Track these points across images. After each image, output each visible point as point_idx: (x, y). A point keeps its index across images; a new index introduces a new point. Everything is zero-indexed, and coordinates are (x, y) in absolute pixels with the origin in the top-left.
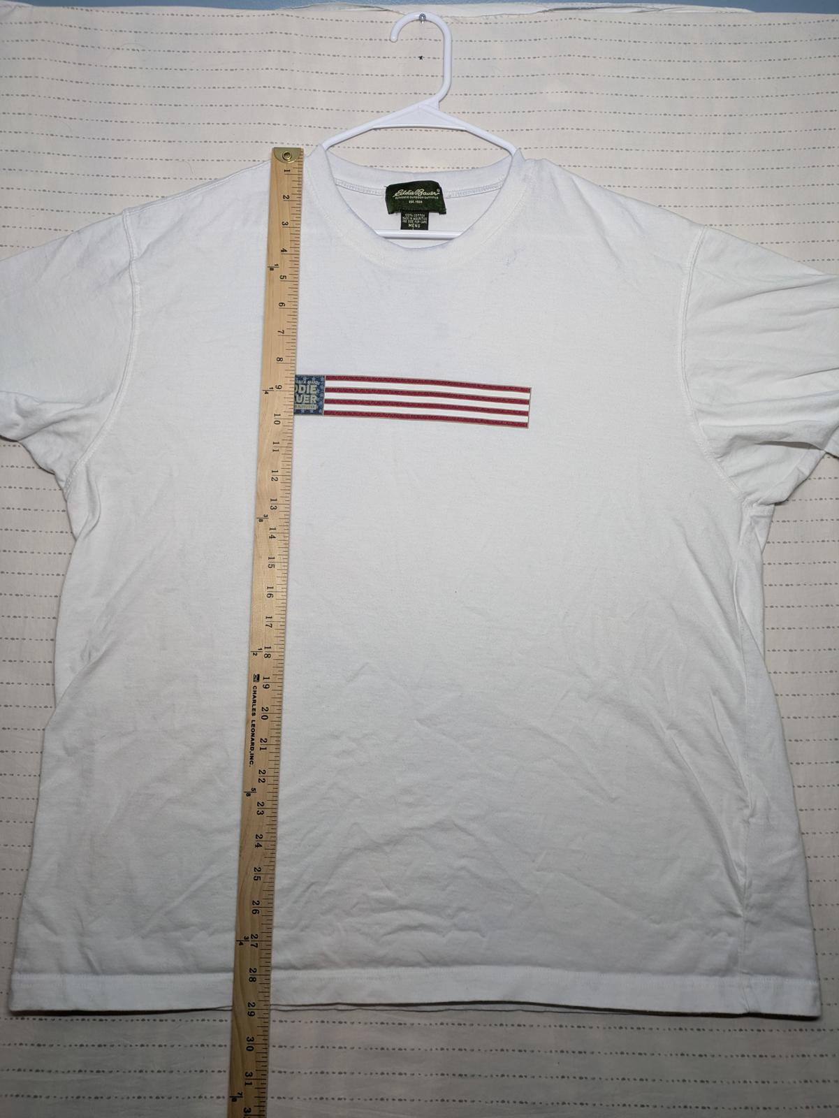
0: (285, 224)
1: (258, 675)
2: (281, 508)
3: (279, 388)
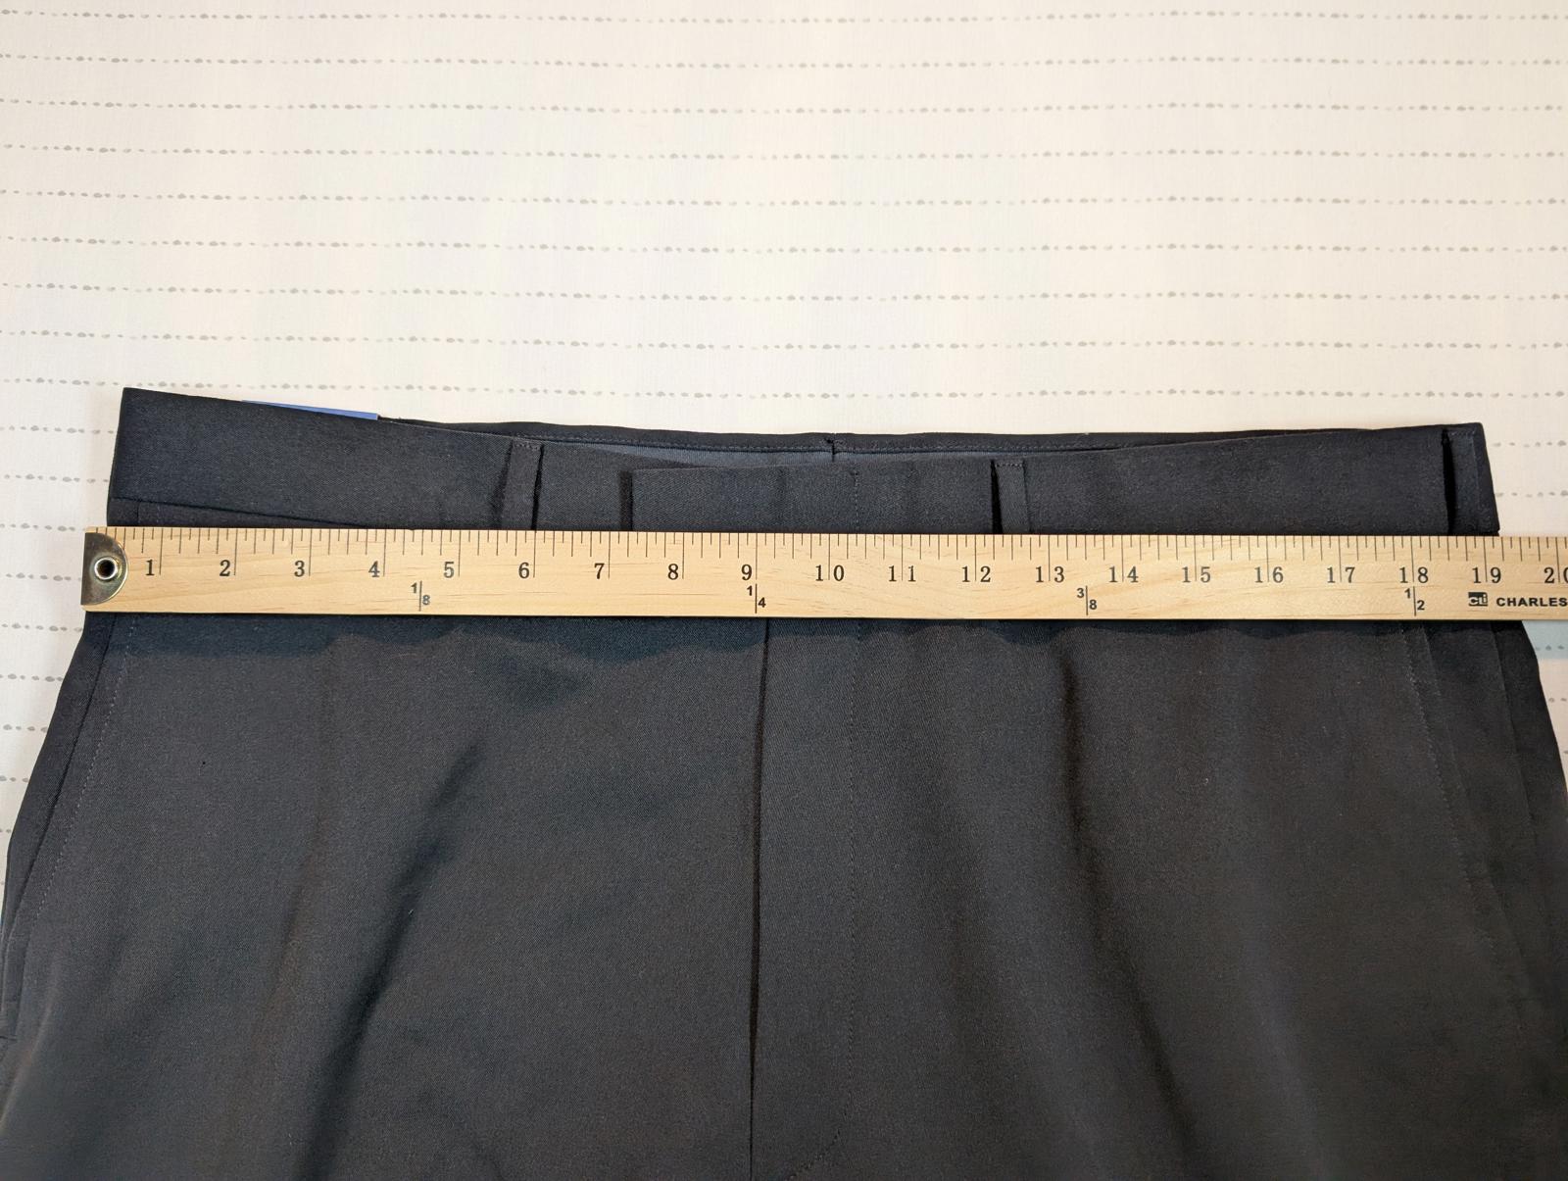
0: (301, 569)
1: (1471, 595)
2: (1058, 558)
3: (748, 572)
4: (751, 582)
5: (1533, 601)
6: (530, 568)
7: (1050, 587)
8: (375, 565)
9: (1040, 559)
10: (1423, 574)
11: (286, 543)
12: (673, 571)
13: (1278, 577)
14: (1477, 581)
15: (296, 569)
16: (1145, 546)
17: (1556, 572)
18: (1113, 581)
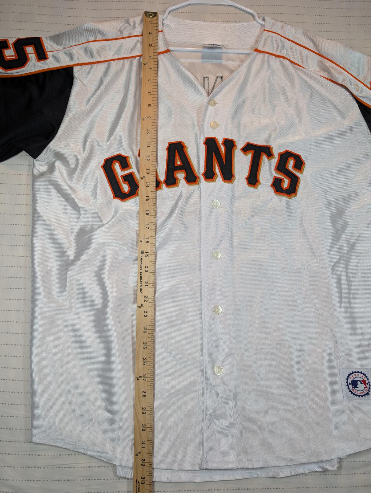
1: (143, 251)
3: (149, 118)
4: (147, 118)
5: (141, 263)
6: (150, 82)
7: (145, 171)
8: (151, 57)
9: (151, 170)
10: (147, 242)
11: (155, 43)
12: (149, 105)
13: (147, 214)
14: (146, 252)
15: (150, 44)
16: (154, 189)
17: (147, 268)
18: (147, 183)
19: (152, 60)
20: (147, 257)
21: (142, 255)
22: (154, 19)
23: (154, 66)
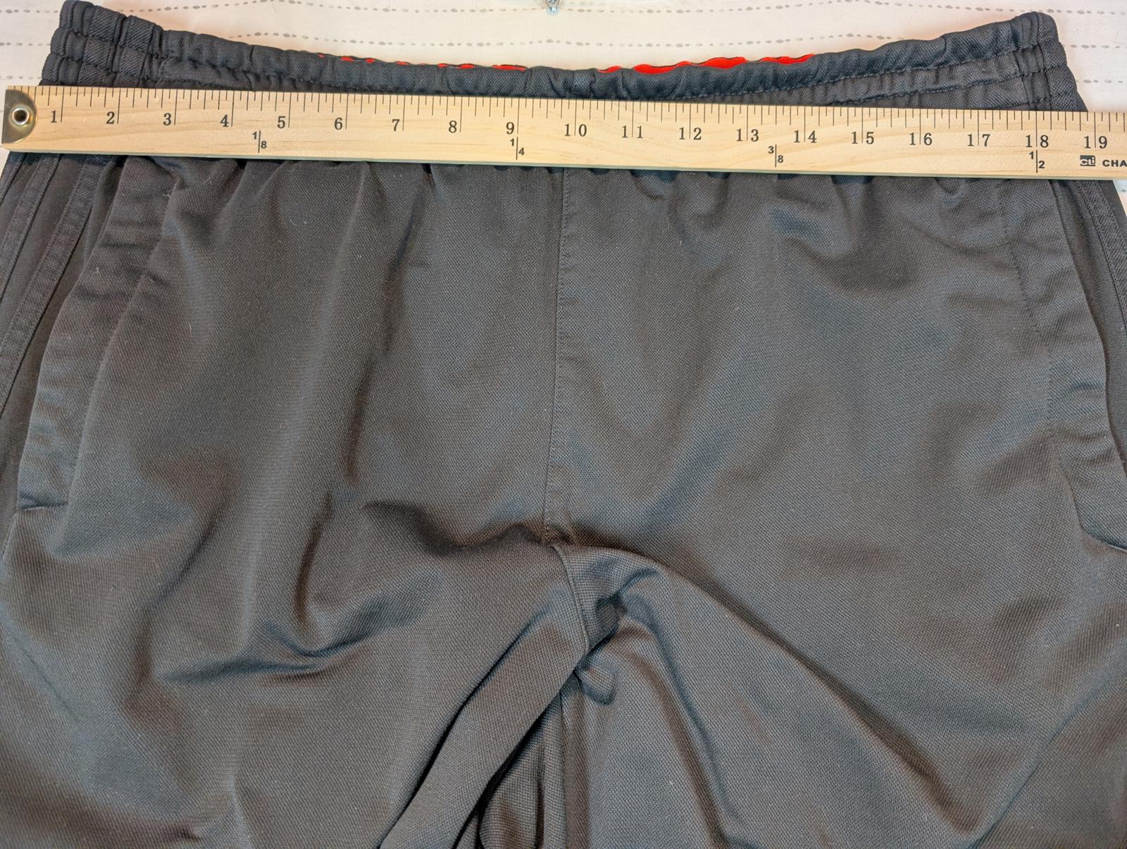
0: (168, 119)
1: (1082, 157)
2: (754, 123)
3: (511, 128)
4: (514, 136)
6: (343, 122)
7: (748, 146)
8: (226, 117)
9: (740, 123)
10: (1044, 141)
11: (158, 99)
12: (453, 126)
13: (928, 141)
14: (1088, 147)
15: (164, 119)
16: (823, 115)
19: (240, 114)
20: (1106, 143)
21: (1099, 161)
22: (40, 101)
23: (270, 107)
